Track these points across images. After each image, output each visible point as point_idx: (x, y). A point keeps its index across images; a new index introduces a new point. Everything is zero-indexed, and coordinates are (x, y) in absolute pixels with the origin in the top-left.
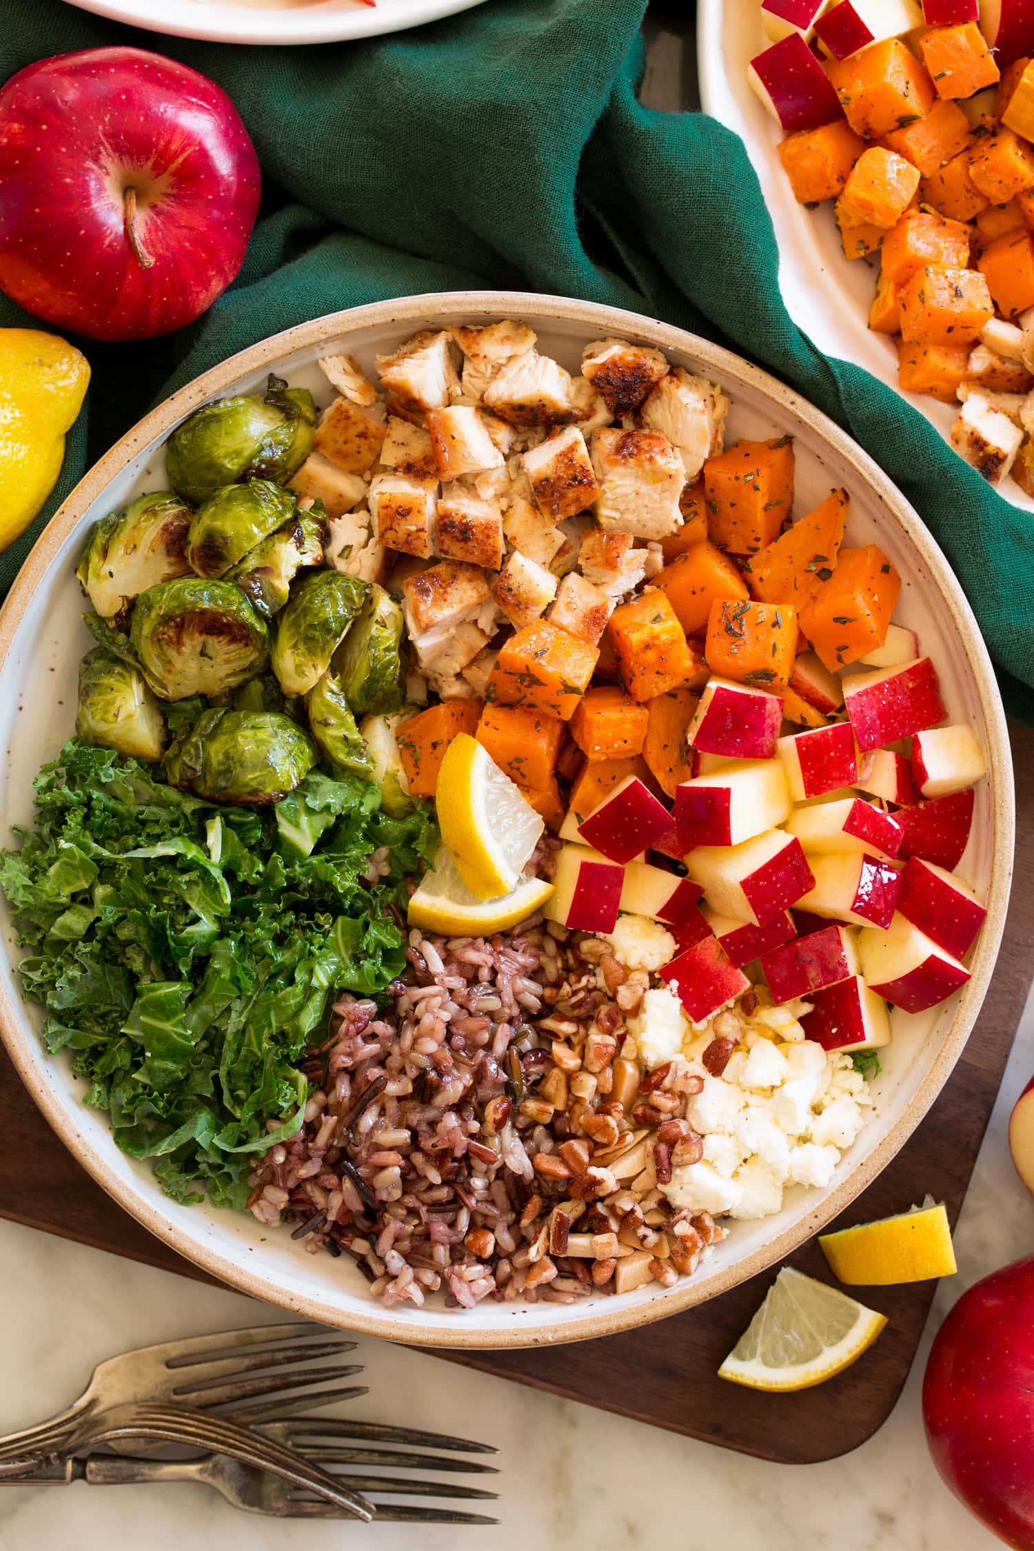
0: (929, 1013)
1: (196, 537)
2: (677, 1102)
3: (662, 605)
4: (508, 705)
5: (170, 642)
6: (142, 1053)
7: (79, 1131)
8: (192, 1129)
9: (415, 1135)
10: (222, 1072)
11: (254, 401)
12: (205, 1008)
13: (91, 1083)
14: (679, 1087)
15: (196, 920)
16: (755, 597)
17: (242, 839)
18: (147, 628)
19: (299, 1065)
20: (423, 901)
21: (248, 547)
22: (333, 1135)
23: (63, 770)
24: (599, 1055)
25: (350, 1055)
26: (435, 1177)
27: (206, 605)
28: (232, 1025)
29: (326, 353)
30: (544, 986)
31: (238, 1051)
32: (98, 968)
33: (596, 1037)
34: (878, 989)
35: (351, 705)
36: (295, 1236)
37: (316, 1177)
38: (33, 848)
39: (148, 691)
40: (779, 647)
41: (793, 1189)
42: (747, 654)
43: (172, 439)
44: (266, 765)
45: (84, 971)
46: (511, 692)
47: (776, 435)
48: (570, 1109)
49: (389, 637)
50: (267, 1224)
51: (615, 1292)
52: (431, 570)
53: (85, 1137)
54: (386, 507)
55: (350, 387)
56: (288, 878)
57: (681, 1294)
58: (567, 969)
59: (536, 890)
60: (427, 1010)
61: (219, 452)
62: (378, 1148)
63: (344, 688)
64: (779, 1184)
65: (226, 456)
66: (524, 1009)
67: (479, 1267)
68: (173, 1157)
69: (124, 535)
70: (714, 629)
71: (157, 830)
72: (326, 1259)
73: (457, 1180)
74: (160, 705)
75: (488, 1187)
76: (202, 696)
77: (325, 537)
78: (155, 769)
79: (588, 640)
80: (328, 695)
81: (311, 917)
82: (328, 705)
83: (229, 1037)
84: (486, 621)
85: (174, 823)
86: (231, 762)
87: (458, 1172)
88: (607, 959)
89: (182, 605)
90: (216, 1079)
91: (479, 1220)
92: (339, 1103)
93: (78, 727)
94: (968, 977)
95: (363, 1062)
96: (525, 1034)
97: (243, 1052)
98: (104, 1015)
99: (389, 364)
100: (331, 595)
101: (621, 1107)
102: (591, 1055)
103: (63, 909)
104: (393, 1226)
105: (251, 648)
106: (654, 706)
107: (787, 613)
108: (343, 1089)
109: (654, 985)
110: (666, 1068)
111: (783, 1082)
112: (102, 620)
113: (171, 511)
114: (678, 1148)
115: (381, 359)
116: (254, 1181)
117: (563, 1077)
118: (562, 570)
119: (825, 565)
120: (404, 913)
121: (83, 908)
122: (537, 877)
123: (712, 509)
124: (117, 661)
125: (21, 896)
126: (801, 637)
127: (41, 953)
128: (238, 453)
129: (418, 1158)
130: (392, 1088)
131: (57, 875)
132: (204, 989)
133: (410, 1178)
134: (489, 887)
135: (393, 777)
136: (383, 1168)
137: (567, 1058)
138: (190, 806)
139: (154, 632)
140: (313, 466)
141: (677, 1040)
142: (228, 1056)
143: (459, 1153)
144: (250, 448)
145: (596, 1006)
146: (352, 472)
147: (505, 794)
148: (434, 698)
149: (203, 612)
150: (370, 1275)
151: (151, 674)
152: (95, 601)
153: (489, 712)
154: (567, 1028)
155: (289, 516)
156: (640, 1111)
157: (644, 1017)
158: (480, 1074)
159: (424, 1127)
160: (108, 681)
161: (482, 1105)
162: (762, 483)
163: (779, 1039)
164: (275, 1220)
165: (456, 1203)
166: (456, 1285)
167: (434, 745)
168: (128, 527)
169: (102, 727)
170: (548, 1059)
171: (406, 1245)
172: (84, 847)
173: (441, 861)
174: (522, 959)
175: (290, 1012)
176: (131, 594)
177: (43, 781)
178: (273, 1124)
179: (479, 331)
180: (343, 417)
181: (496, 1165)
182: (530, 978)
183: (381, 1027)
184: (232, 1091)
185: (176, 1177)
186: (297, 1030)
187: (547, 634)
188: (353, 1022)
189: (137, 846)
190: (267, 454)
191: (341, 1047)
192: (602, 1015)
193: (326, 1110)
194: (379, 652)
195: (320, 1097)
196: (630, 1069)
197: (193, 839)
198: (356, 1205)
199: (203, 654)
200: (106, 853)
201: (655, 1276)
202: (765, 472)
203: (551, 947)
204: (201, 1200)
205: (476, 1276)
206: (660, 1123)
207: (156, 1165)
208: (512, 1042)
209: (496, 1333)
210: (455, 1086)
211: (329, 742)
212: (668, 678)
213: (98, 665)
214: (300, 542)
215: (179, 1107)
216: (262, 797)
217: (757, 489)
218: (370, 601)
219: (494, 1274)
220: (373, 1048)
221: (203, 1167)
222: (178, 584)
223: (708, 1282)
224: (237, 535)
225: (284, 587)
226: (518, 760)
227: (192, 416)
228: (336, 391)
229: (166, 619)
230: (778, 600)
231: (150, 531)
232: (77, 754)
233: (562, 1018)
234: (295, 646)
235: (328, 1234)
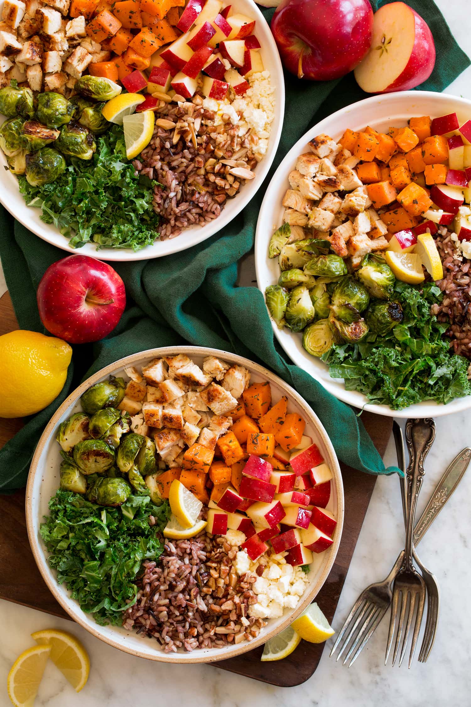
0: (323, 553)
1: (91, 427)
2: (249, 586)
3: (232, 437)
4: (189, 470)
5: (85, 459)
6: (87, 582)
7: (70, 607)
8: (104, 604)
9: (170, 601)
10: (111, 586)
11: (106, 384)
12: (105, 568)
13: (72, 591)
14: (249, 581)
15: (100, 542)
16: (261, 432)
17: (112, 516)
18: (78, 456)
19: (134, 582)
20: (167, 531)
21: (106, 429)
22: (146, 603)
23: (57, 499)
24: (224, 573)
25: (149, 579)
26: (177, 613)
27: (95, 448)
28: (113, 572)
29: (126, 367)
30: (207, 552)
31: (115, 580)
32: (72, 558)
33: (223, 567)
34: (307, 547)
35: (141, 474)
36: (137, 633)
37: (142, 615)
38: (50, 522)
39: (80, 473)
40: (269, 447)
41: (286, 609)
42: (259, 449)
43: (82, 397)
44: (117, 495)
45: (67, 559)
46: (188, 465)
47: (265, 381)
48: (217, 589)
49: (151, 453)
50: (129, 630)
51: (235, 643)
52: (163, 431)
53: (72, 609)
54: (147, 414)
55: (134, 377)
56: (127, 527)
57: (253, 644)
58: (214, 546)
59: (202, 524)
60: (172, 564)
61: (96, 400)
62: (160, 606)
63: (139, 469)
64: (281, 608)
65: (99, 401)
66: (201, 560)
67: (193, 639)
68: (99, 612)
69: (70, 427)
70: (249, 442)
71: (86, 515)
72: (147, 639)
73: (184, 613)
74: (85, 477)
75: (194, 615)
76: (97, 473)
77: (130, 423)
78: (85, 496)
79: (211, 449)
80: (134, 471)
81: (135, 538)
82: (134, 474)
83: (113, 576)
84: (181, 444)
85: (91, 513)
86: (106, 494)
87: (184, 611)
88: (225, 543)
89: (88, 449)
90: (110, 588)
91: (192, 625)
92: (147, 593)
93: (61, 485)
94: (332, 543)
95: (153, 580)
96: (202, 568)
97: (117, 580)
98: (75, 571)
99: (146, 370)
100: (133, 442)
101: (232, 588)
102: (222, 573)
103: (60, 541)
104: (166, 629)
105: (110, 459)
106: (233, 467)
107: (271, 436)
108: (148, 589)
109: (240, 550)
110: (245, 575)
111: (280, 577)
112: (65, 452)
113: (83, 419)
114: (250, 600)
115: (143, 368)
116: (124, 618)
117: (214, 580)
118: (202, 427)
119: (282, 420)
120: (162, 534)
121: (66, 540)
122: (202, 520)
123: (246, 405)
124: (70, 465)
125: (46, 538)
126: (276, 442)
127: (55, 554)
128: (102, 400)
129: (172, 608)
130: (162, 588)
131: (57, 531)
132: (104, 562)
133: (170, 614)
134: (186, 525)
135: (156, 494)
136: (162, 612)
137: (215, 574)
138: (95, 507)
139: (80, 457)
140: (126, 401)
141: (248, 566)
142: (112, 582)
143: (184, 606)
144: (105, 398)
145: (223, 557)
146: (138, 401)
147: (189, 497)
148: (167, 468)
149: (94, 450)
150: (161, 644)
151: (81, 468)
152: (63, 447)
153: (183, 473)
154: (214, 565)
155: (118, 418)
156: (238, 589)
157: (237, 560)
158: (188, 582)
159: (173, 598)
160: (68, 471)
161: (190, 590)
162: (260, 398)
163: (279, 564)
164: (131, 629)
165: (184, 620)
166: (186, 645)
167: (168, 483)
168: (71, 424)
169: (68, 485)
170: (209, 575)
171: (170, 634)
172: (64, 522)
173: (172, 518)
174: (199, 545)
175: (130, 567)
176: (72, 446)
177: (52, 503)
178: (128, 601)
179: (172, 358)
180: (133, 386)
181: (196, 608)
182: (202, 550)
183: (158, 570)
184: (114, 592)
185: (100, 618)
186: (133, 573)
187: (198, 447)
188: (149, 569)
189: (81, 521)
190: (111, 399)
191: (146, 577)
192: (224, 561)
193: (143, 595)
194: (148, 458)
195: (141, 591)
196: (234, 576)
197: (97, 517)
198: (155, 623)
199: (96, 461)
200: (71, 524)
201: (246, 639)
202: (261, 395)
203: (208, 540)
204: (108, 624)
205: (192, 641)
206: (244, 592)
207: (94, 615)
208: (197, 571)
209: (199, 659)
210: (181, 585)
211: (135, 485)
212: (236, 458)
213: (65, 466)
214: (122, 426)
215: (99, 597)
216: (116, 504)
217: (258, 400)
218: (145, 442)
219: (198, 640)
220: (156, 576)
221: (108, 614)
222: (87, 442)
223: (261, 639)
224: (103, 426)
225: (118, 440)
226: (193, 486)
227: (87, 390)
228: (130, 379)
229: (84, 453)
230: (268, 432)
231: (78, 425)
232: (62, 494)
233: (213, 562)
234: (123, 458)
235: (147, 632)
